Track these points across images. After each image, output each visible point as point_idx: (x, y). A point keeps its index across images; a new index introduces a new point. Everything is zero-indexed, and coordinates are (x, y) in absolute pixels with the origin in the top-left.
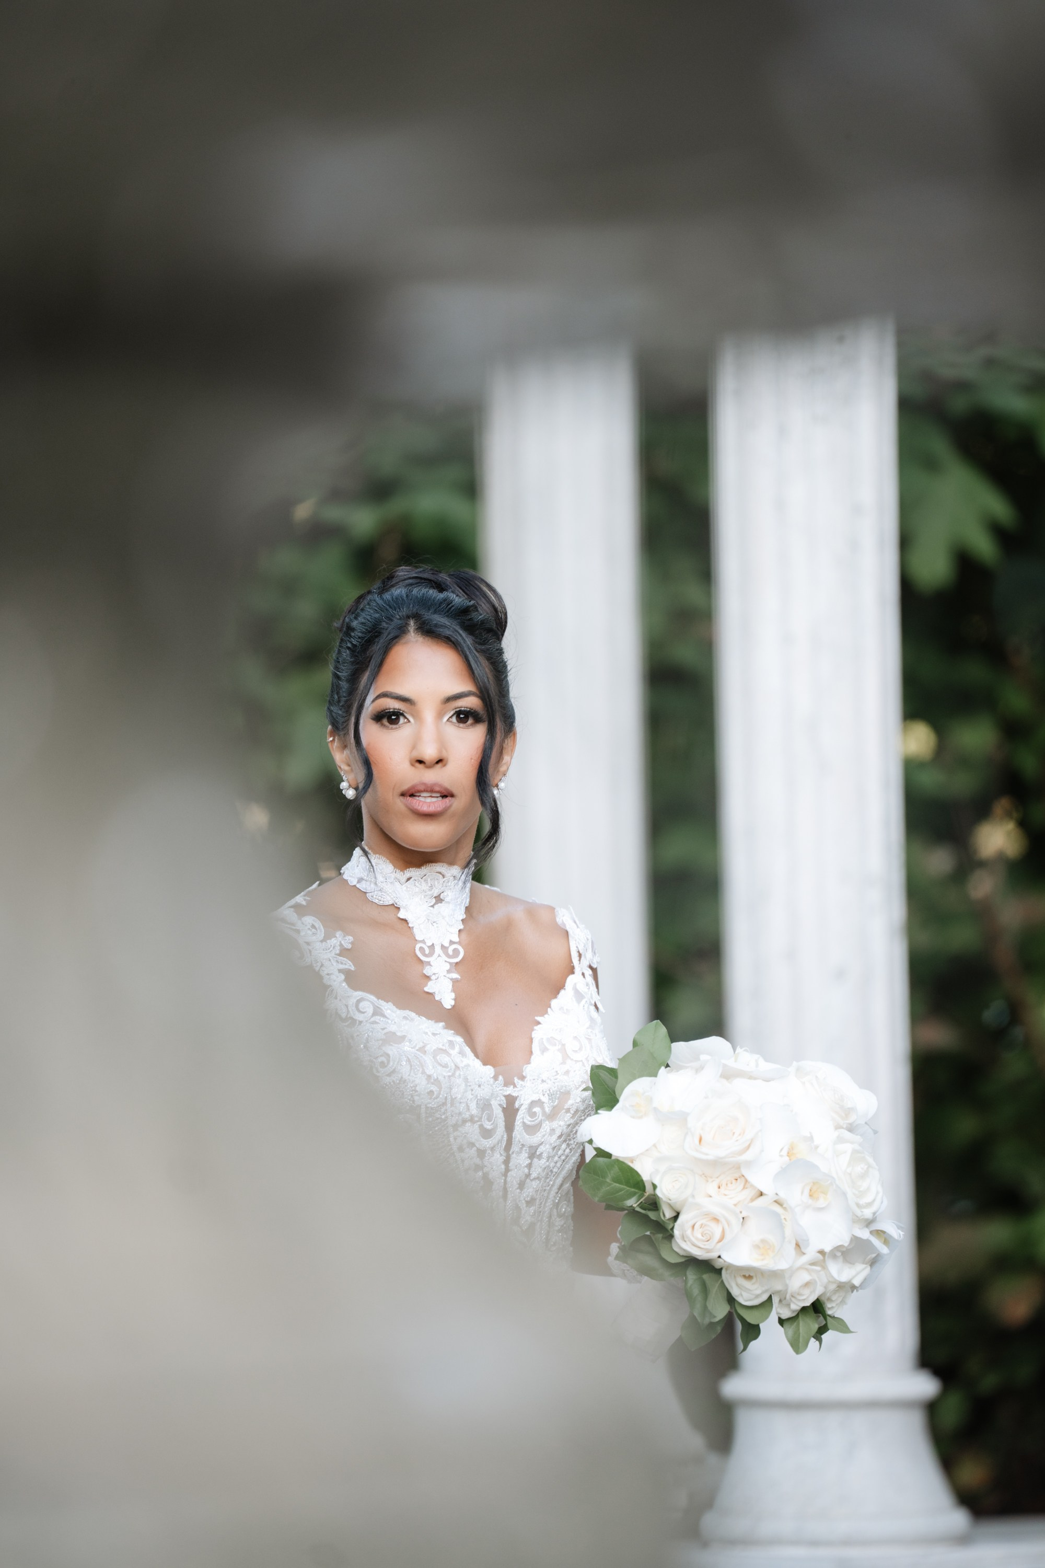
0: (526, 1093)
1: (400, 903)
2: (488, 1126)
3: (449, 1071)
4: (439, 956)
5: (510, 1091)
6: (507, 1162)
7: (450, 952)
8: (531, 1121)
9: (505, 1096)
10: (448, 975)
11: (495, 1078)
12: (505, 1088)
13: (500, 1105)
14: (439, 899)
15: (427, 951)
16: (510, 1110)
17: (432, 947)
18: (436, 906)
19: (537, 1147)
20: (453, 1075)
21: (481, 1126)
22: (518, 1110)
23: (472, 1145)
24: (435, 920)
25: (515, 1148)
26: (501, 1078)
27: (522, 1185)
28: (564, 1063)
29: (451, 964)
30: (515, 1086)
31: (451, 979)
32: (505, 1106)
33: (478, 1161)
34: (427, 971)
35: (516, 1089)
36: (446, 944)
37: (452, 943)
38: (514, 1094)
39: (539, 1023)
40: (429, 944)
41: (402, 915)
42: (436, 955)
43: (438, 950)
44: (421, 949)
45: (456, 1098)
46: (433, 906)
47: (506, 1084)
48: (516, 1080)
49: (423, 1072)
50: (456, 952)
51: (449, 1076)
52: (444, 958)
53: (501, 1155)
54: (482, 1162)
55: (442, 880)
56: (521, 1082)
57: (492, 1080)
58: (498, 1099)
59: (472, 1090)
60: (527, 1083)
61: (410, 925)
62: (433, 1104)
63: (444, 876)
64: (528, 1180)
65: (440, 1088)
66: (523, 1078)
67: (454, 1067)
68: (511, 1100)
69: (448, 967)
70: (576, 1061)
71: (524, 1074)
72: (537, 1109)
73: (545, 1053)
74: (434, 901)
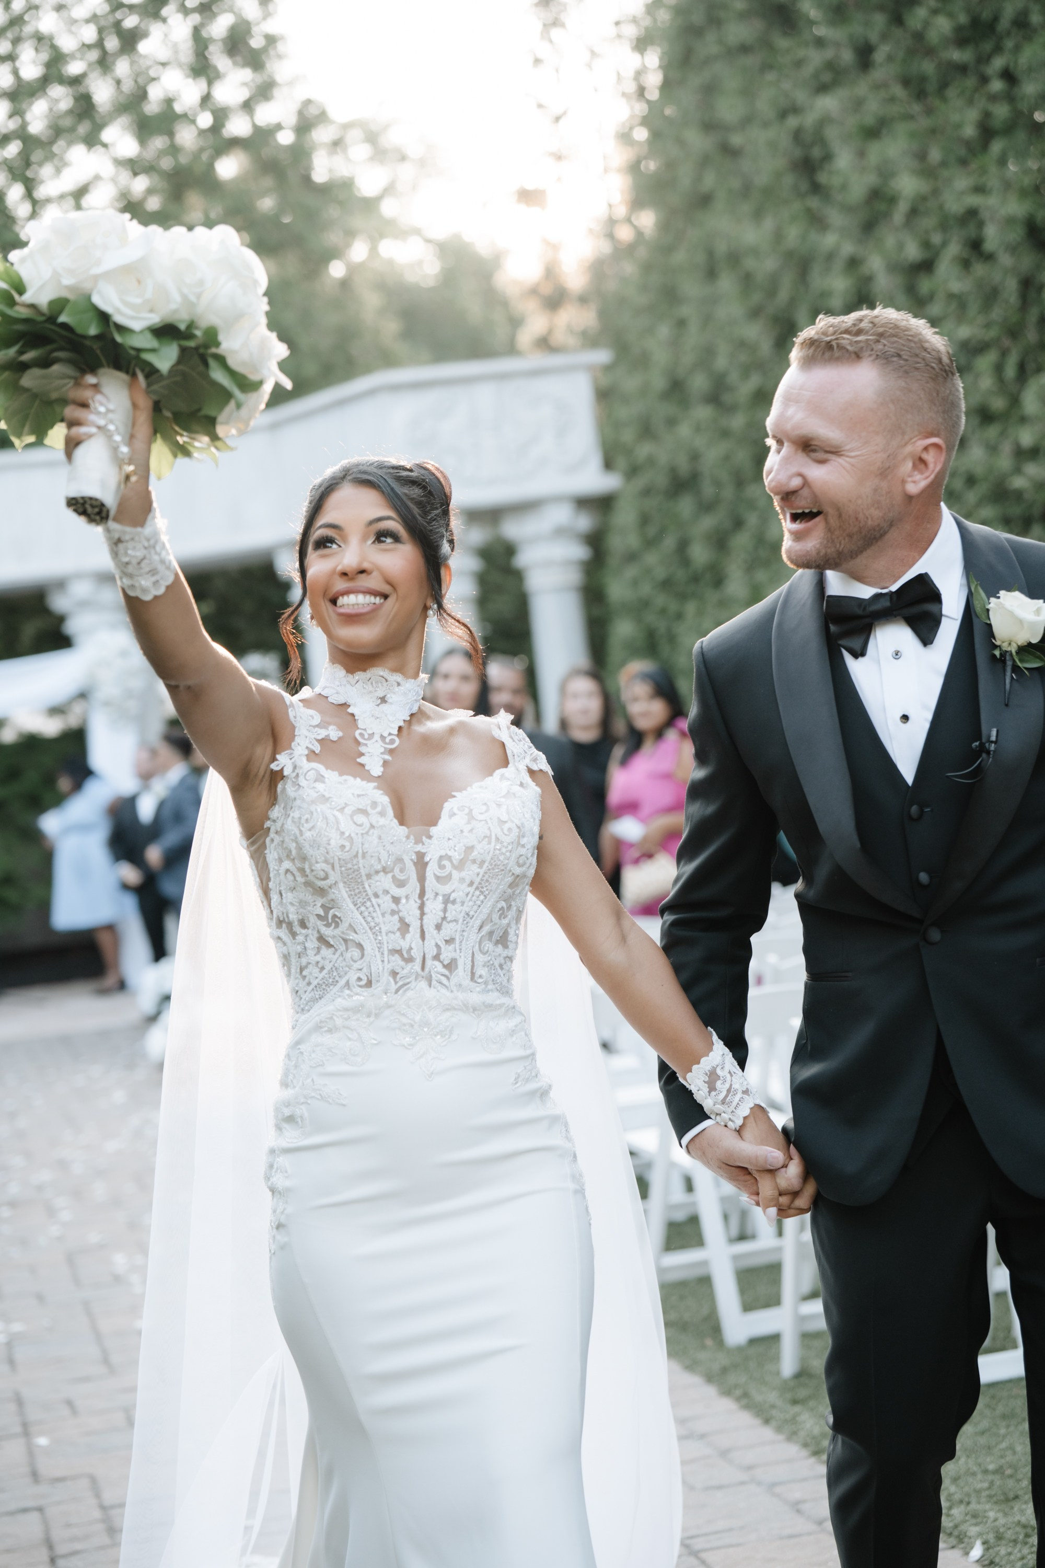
0: (433, 850)
1: (350, 702)
2: (401, 877)
3: (363, 830)
4: (377, 741)
5: (419, 848)
6: (422, 907)
7: (387, 740)
8: (440, 873)
9: (415, 852)
10: (381, 756)
11: (408, 837)
12: (415, 846)
13: (412, 860)
14: (383, 700)
15: (366, 736)
16: (421, 863)
17: (372, 735)
18: (380, 706)
19: (450, 895)
20: (367, 833)
21: (394, 877)
22: (427, 863)
23: (386, 892)
24: (378, 716)
25: (429, 895)
26: (412, 837)
27: (438, 927)
28: (469, 823)
29: (385, 748)
30: (423, 844)
31: (383, 759)
32: (416, 861)
33: (394, 906)
34: (362, 749)
35: (424, 846)
36: (385, 734)
37: (390, 734)
38: (423, 851)
39: (454, 796)
40: (370, 732)
41: (350, 710)
42: (374, 740)
43: (377, 737)
44: (361, 735)
45: (367, 852)
46: (378, 705)
47: (416, 843)
48: (424, 838)
49: (338, 829)
50: (392, 742)
51: (362, 834)
52: (380, 743)
53: (416, 902)
54: (398, 908)
55: (385, 684)
56: (428, 841)
57: (404, 839)
58: (410, 854)
59: (384, 846)
60: (434, 840)
61: (356, 718)
62: (346, 856)
63: (386, 680)
64: (444, 922)
65: (352, 844)
66: (430, 837)
67: (368, 825)
68: (421, 856)
69: (382, 750)
70: (481, 821)
71: (431, 834)
72: (445, 862)
73: (453, 818)
74: (379, 701)
